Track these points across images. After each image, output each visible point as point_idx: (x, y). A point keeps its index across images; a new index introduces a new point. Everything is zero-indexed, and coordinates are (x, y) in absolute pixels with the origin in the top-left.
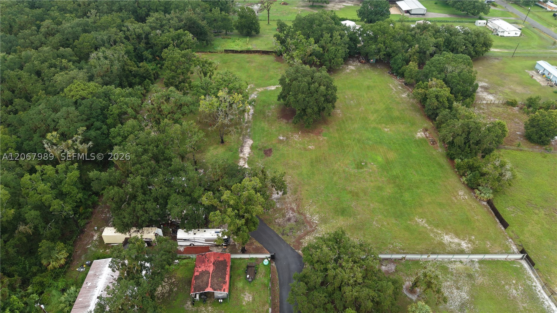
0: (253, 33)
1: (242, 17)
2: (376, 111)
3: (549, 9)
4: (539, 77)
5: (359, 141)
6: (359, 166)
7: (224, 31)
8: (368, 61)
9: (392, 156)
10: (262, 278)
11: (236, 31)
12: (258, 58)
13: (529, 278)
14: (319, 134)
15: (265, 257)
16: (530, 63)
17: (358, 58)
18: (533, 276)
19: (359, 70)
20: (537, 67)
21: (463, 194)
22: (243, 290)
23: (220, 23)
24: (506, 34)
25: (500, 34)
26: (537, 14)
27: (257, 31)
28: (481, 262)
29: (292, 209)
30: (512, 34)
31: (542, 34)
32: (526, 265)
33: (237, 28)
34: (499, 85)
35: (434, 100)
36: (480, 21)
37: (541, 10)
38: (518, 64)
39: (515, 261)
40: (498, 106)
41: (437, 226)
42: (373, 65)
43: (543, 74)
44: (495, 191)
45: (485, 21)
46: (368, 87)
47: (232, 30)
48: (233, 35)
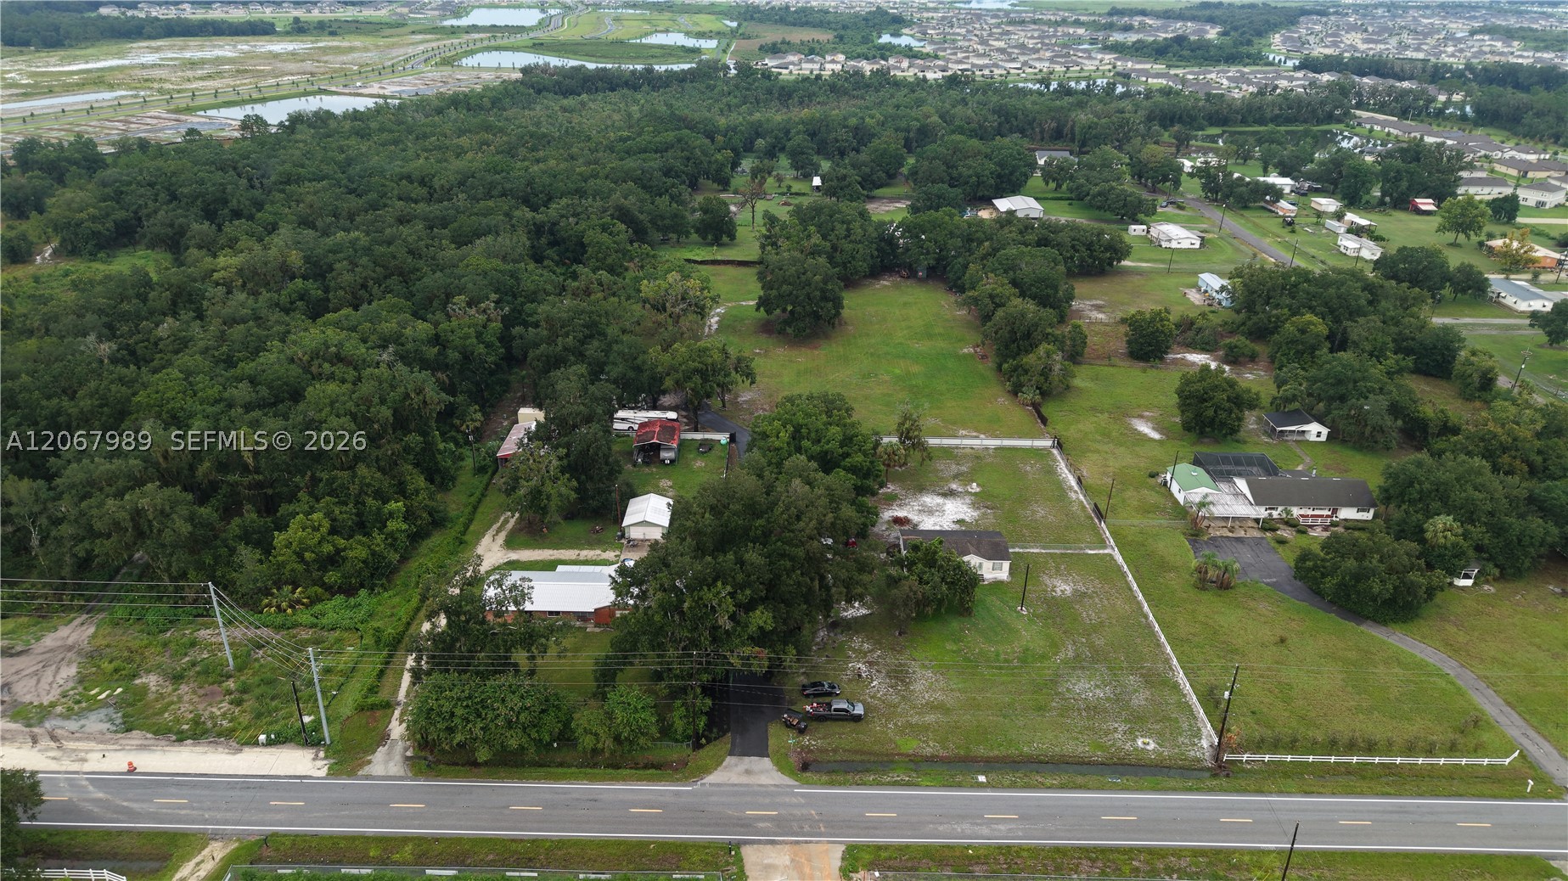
0: (725, 239)
1: (705, 211)
2: (910, 327)
3: (1281, 213)
4: (1198, 296)
5: (872, 355)
6: (866, 376)
7: (674, 236)
8: (912, 274)
9: (915, 369)
10: (715, 452)
11: (694, 237)
12: (730, 271)
13: (1055, 460)
14: (816, 348)
15: (723, 438)
16: (1191, 280)
17: (898, 272)
18: (1059, 458)
19: (896, 286)
20: (1200, 283)
21: (1004, 401)
22: (695, 459)
23: (667, 222)
24: (1174, 245)
25: (1164, 244)
26: (1257, 220)
27: (732, 237)
28: (999, 449)
29: (765, 410)
30: (1185, 245)
31: (1243, 247)
32: (1055, 451)
33: (697, 231)
34: (1122, 304)
35: (987, 301)
36: (1133, 227)
37: (1268, 214)
38: (1172, 281)
39: (1045, 449)
40: (1106, 325)
41: (954, 423)
42: (920, 280)
43: (1206, 292)
44: (1045, 394)
45: (1145, 227)
46: (905, 304)
47: (687, 234)
48: (691, 244)
